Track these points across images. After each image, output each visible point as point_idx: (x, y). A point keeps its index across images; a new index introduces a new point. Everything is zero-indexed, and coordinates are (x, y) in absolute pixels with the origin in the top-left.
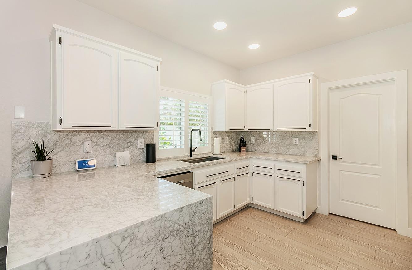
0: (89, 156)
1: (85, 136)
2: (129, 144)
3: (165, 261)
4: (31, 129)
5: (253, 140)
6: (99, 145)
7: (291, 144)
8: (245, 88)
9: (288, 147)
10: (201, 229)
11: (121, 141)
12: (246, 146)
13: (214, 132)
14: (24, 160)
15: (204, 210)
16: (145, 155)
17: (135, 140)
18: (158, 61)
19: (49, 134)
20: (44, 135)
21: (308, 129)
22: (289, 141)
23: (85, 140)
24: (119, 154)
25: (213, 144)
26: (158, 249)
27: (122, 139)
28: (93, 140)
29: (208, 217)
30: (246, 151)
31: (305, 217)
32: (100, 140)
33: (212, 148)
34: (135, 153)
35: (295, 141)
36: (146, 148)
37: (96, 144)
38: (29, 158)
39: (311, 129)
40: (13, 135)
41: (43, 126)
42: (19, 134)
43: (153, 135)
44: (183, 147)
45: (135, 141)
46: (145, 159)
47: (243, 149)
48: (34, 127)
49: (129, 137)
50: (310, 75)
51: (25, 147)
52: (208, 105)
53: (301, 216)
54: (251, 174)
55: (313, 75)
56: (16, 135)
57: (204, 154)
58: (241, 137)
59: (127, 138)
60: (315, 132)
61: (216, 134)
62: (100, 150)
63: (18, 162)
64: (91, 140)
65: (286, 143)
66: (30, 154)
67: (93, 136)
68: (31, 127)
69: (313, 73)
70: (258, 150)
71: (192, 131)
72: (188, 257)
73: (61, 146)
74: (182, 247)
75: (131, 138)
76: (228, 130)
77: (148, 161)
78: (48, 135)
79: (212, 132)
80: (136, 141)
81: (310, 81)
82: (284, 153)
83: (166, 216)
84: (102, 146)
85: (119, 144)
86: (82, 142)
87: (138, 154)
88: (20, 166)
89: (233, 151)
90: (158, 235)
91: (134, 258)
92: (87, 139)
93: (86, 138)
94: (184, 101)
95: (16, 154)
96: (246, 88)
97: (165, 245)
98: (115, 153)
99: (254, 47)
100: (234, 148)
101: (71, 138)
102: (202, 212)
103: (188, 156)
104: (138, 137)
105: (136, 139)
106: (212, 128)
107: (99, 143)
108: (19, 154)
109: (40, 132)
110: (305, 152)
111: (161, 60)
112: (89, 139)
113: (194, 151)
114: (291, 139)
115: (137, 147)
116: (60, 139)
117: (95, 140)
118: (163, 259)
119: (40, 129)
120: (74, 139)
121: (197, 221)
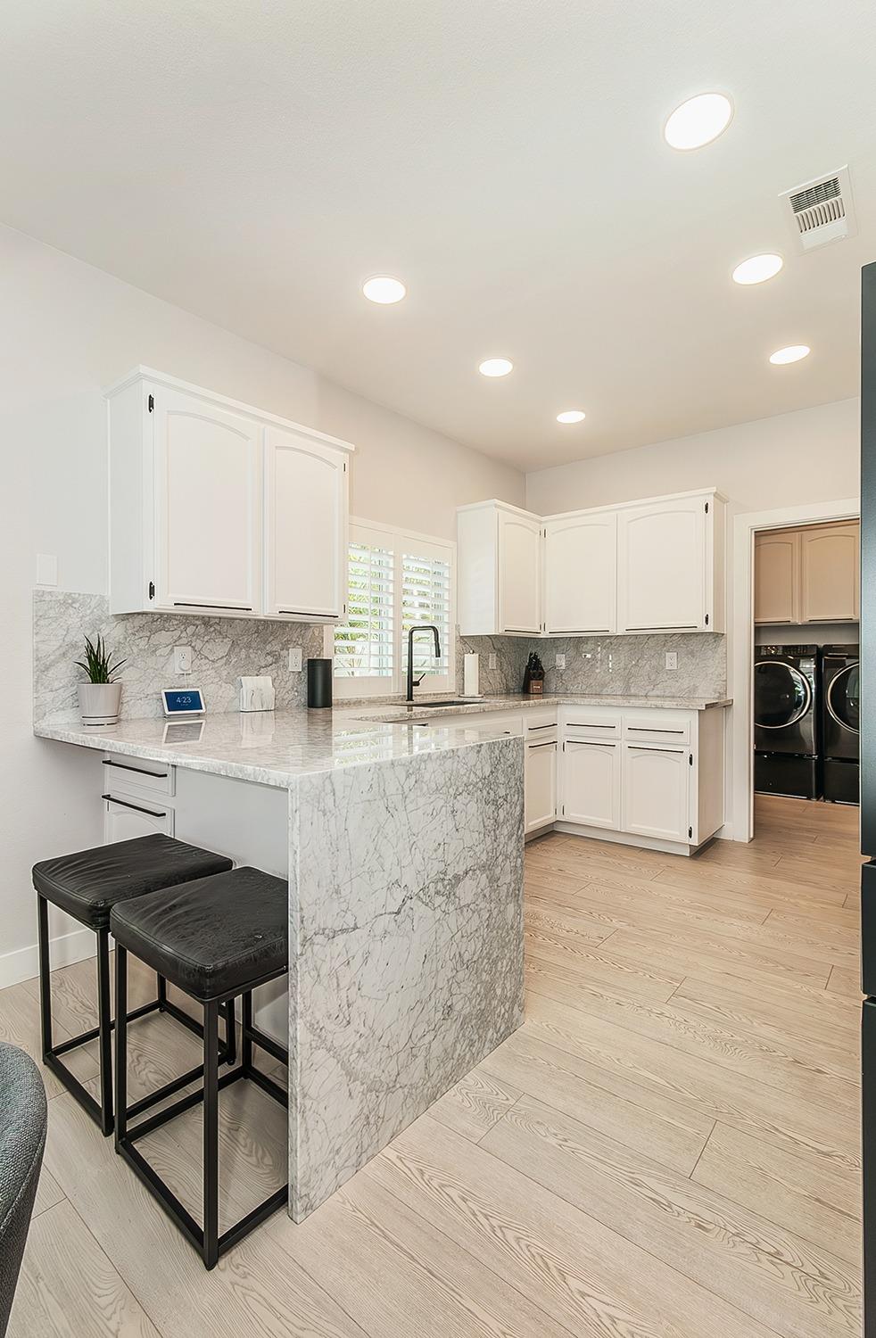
0: (185, 683)
1: (177, 633)
2: (270, 659)
3: (458, 835)
4: (71, 611)
5: (561, 661)
6: (206, 658)
7: (659, 669)
8: (541, 522)
9: (653, 677)
10: (507, 795)
11: (251, 651)
12: (542, 679)
13: (461, 637)
14: (56, 685)
15: (512, 761)
16: (304, 688)
17: (282, 650)
18: (346, 451)
19: (105, 624)
20: (95, 626)
21: (702, 627)
22: (654, 662)
23: (177, 643)
24: (249, 682)
25: (461, 670)
26: (450, 809)
27: (254, 645)
28: (193, 645)
29: (517, 775)
30: (543, 693)
31: (695, 841)
32: (207, 644)
33: (457, 681)
34: (283, 683)
35: (671, 660)
36: (306, 671)
37: (198, 653)
38: (67, 680)
39: (710, 628)
40: (36, 622)
41: (93, 604)
42: (47, 622)
43: (322, 638)
44: (390, 673)
45: (282, 653)
46: (304, 699)
47: (535, 686)
48: (76, 605)
49: (270, 639)
50: (706, 494)
51: (57, 653)
52: (447, 564)
53: (685, 839)
54: (560, 745)
55: (715, 495)
56: (42, 622)
57: (438, 694)
58: (531, 654)
59: (265, 642)
60: (717, 636)
61: (469, 643)
62: (208, 670)
63: (45, 688)
64: (189, 644)
65: (647, 666)
66: (68, 670)
67: (193, 635)
68: (71, 605)
69: (714, 490)
70: (573, 689)
71: (411, 633)
72: (488, 840)
73: (130, 655)
74: (480, 819)
75: (273, 643)
76: (501, 631)
77: (312, 703)
78: (103, 626)
79: (456, 638)
80: (284, 653)
81: (706, 509)
82: (643, 693)
83: (459, 753)
84: (213, 661)
85: (248, 656)
86: (170, 647)
87: (289, 685)
88: (49, 696)
89: (508, 692)
90: (448, 784)
91: (420, 812)
92: (181, 642)
93: (180, 638)
94: (391, 553)
95: (43, 668)
96: (546, 522)
97: (458, 806)
98: (238, 678)
99: (571, 417)
100: (512, 684)
101: (149, 638)
102: (509, 762)
103: (402, 699)
104: (288, 641)
105: (285, 647)
106: (458, 627)
107: (205, 652)
108: (47, 669)
109: (87, 619)
110: (695, 688)
111: (352, 447)
112: (184, 641)
113: (417, 684)
114: (661, 656)
115: (285, 666)
116: (126, 638)
117: (198, 644)
118: (454, 829)
119: (89, 612)
120: (156, 638)
121: (502, 779)
